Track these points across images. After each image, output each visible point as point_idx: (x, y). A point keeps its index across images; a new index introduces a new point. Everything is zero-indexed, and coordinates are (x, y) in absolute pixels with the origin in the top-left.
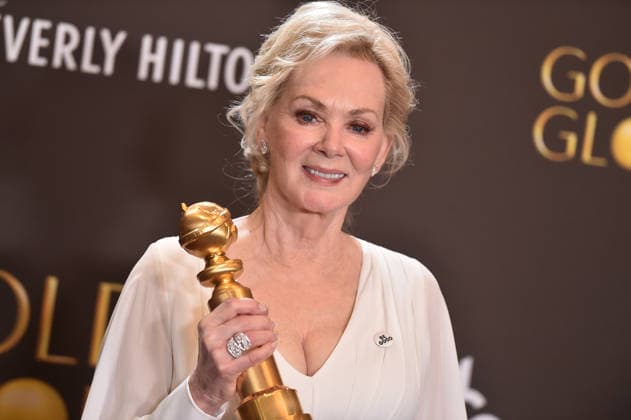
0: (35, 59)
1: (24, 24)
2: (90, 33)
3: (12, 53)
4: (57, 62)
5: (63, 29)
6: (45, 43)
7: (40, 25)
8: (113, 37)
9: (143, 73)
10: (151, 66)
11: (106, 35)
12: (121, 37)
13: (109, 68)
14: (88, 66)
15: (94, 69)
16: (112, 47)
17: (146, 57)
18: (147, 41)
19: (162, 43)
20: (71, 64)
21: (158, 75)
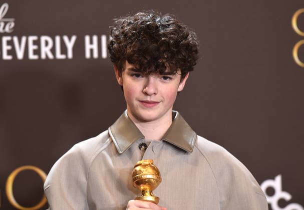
0: (32, 56)
1: (24, 39)
2: (58, 39)
3: (20, 55)
4: (43, 56)
5: (44, 39)
6: (35, 47)
7: (32, 39)
8: (70, 39)
9: (88, 55)
10: (92, 51)
11: (66, 38)
12: (74, 38)
13: (70, 55)
14: (59, 56)
15: (63, 57)
16: (70, 44)
17: (88, 46)
18: (87, 38)
19: (95, 38)
20: (51, 56)
21: (96, 55)
